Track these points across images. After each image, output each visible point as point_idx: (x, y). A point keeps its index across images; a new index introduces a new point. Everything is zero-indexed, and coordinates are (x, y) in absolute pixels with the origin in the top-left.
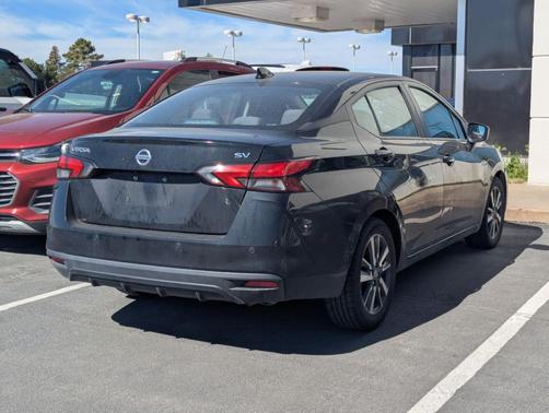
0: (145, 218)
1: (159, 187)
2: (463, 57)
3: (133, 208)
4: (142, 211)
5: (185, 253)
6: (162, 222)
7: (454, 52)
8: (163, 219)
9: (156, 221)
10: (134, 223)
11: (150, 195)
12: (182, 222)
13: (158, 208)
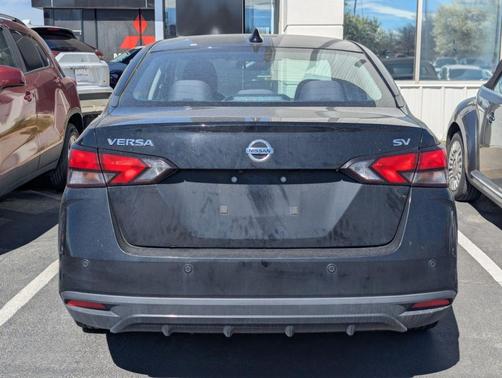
0: (256, 233)
1: (275, 189)
2: (162, 23)
3: (235, 220)
4: (251, 223)
5: (342, 276)
6: (287, 236)
7: (152, 18)
8: (287, 232)
9: (277, 237)
10: (240, 241)
11: (259, 200)
12: (321, 235)
13: (277, 218)
